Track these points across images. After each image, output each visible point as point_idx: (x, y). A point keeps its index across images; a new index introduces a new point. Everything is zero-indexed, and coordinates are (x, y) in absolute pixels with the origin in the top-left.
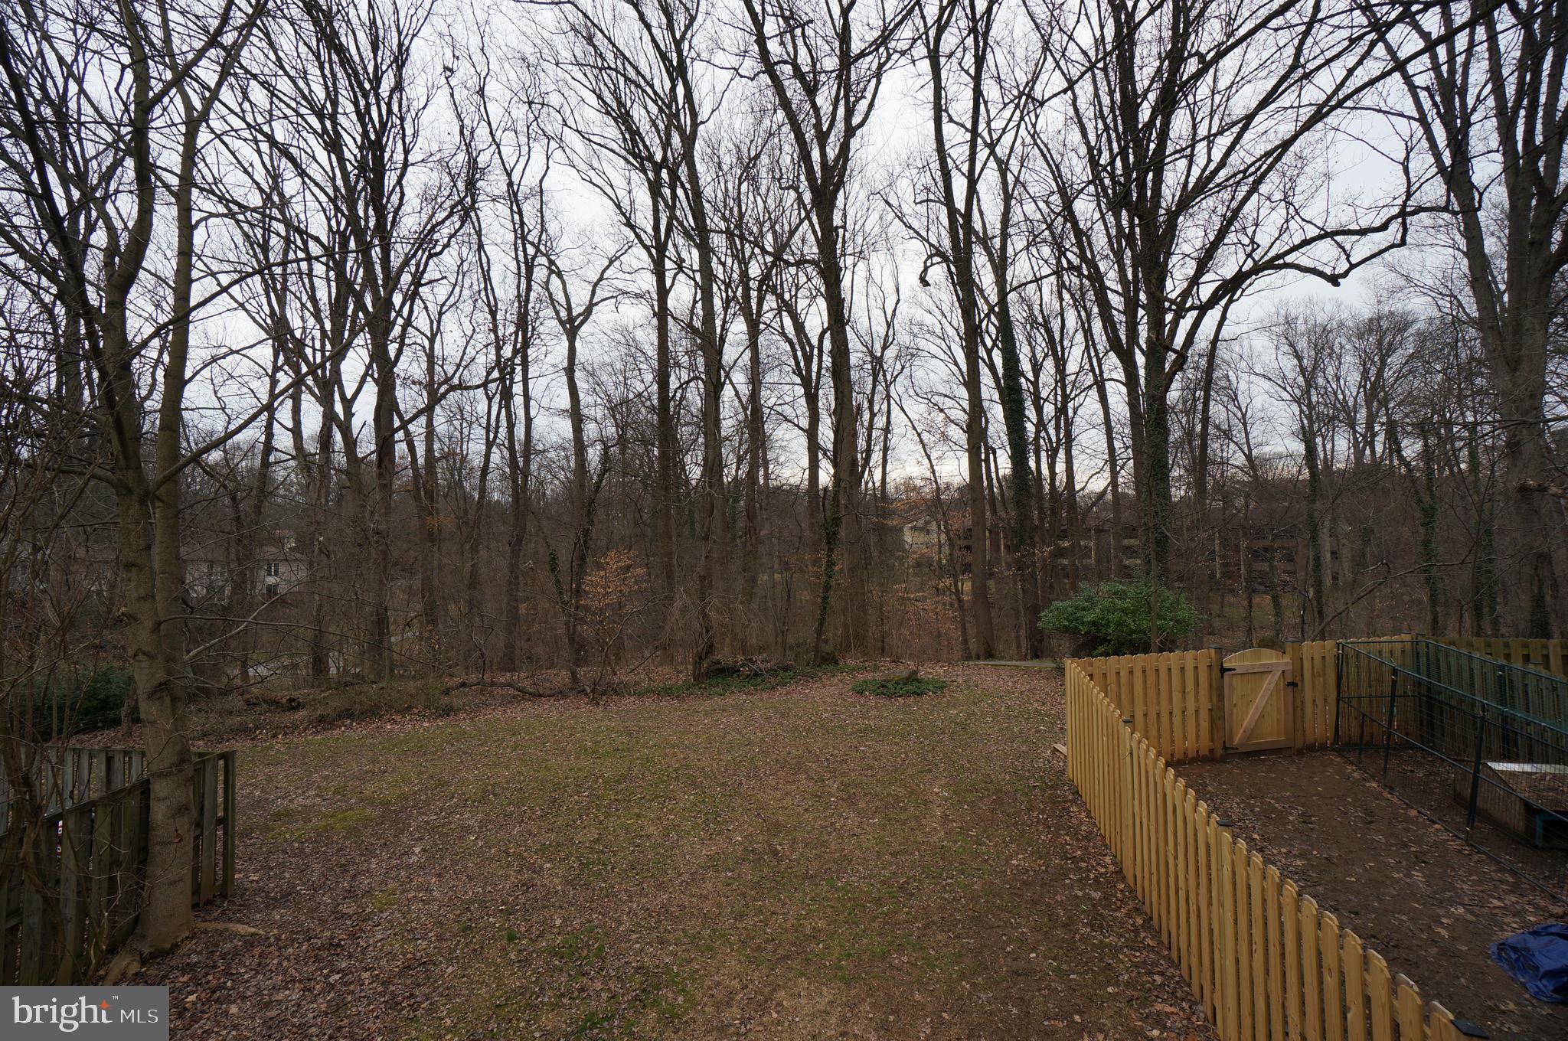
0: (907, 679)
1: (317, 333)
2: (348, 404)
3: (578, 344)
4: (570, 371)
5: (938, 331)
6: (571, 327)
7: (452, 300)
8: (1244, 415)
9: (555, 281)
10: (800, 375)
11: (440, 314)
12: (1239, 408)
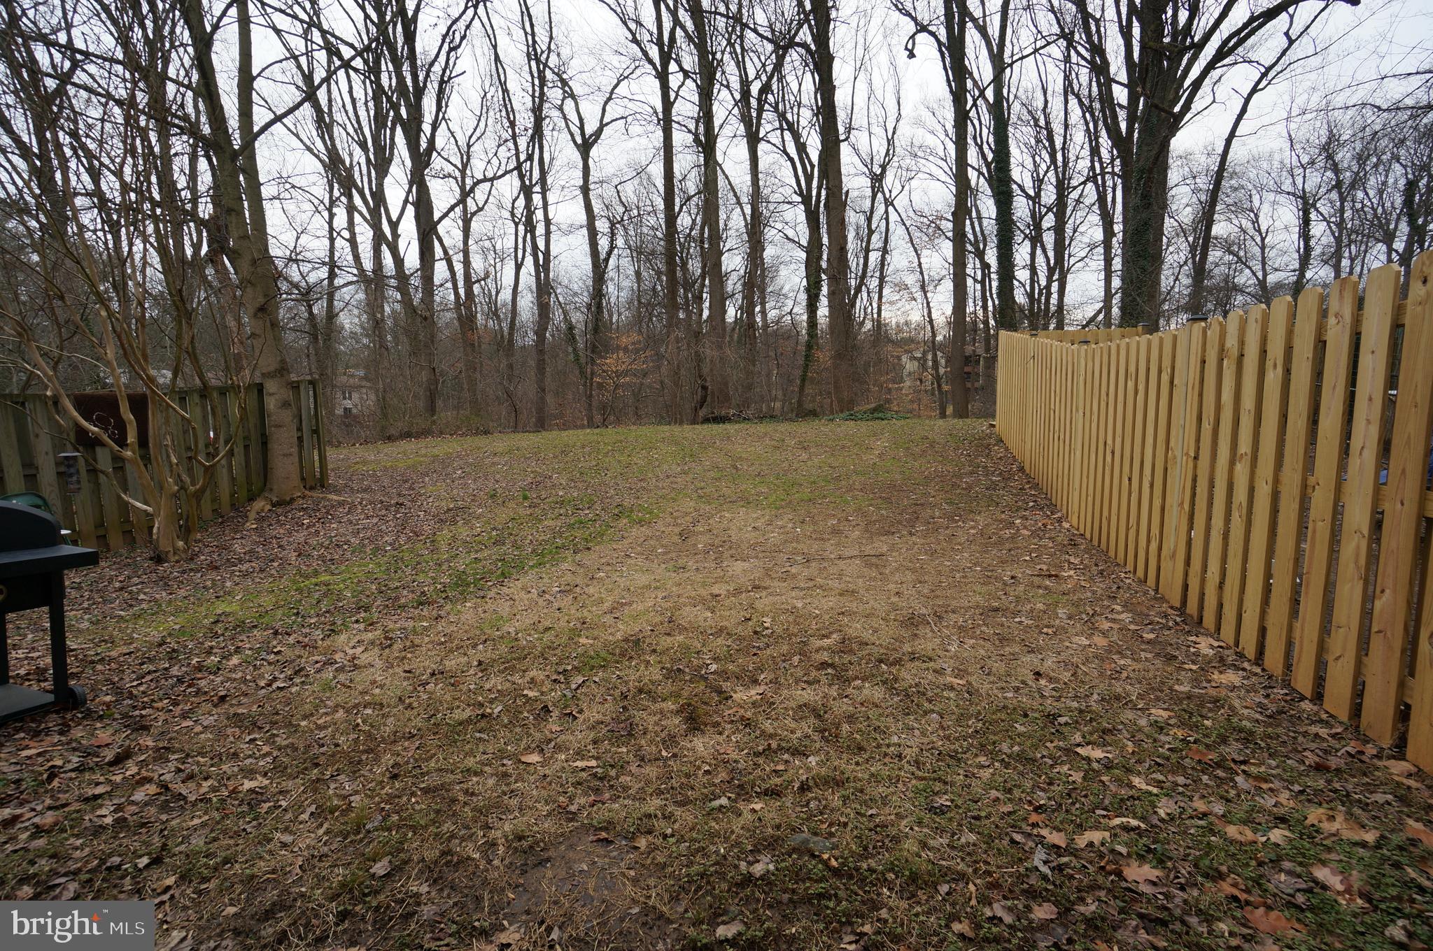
0: (875, 410)
1: (363, 161)
2: (394, 226)
3: (591, 162)
4: (585, 190)
5: (942, 154)
6: (585, 147)
7: (478, 134)
8: (1263, 239)
9: (569, 105)
10: (801, 194)
11: (469, 146)
12: (1259, 231)
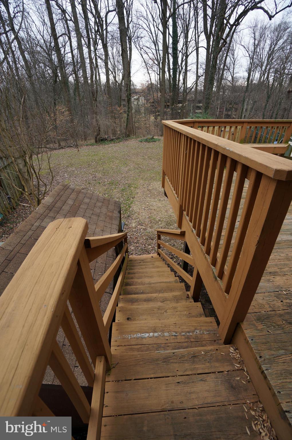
0: (152, 138)
8: (234, 62)
12: (234, 59)
